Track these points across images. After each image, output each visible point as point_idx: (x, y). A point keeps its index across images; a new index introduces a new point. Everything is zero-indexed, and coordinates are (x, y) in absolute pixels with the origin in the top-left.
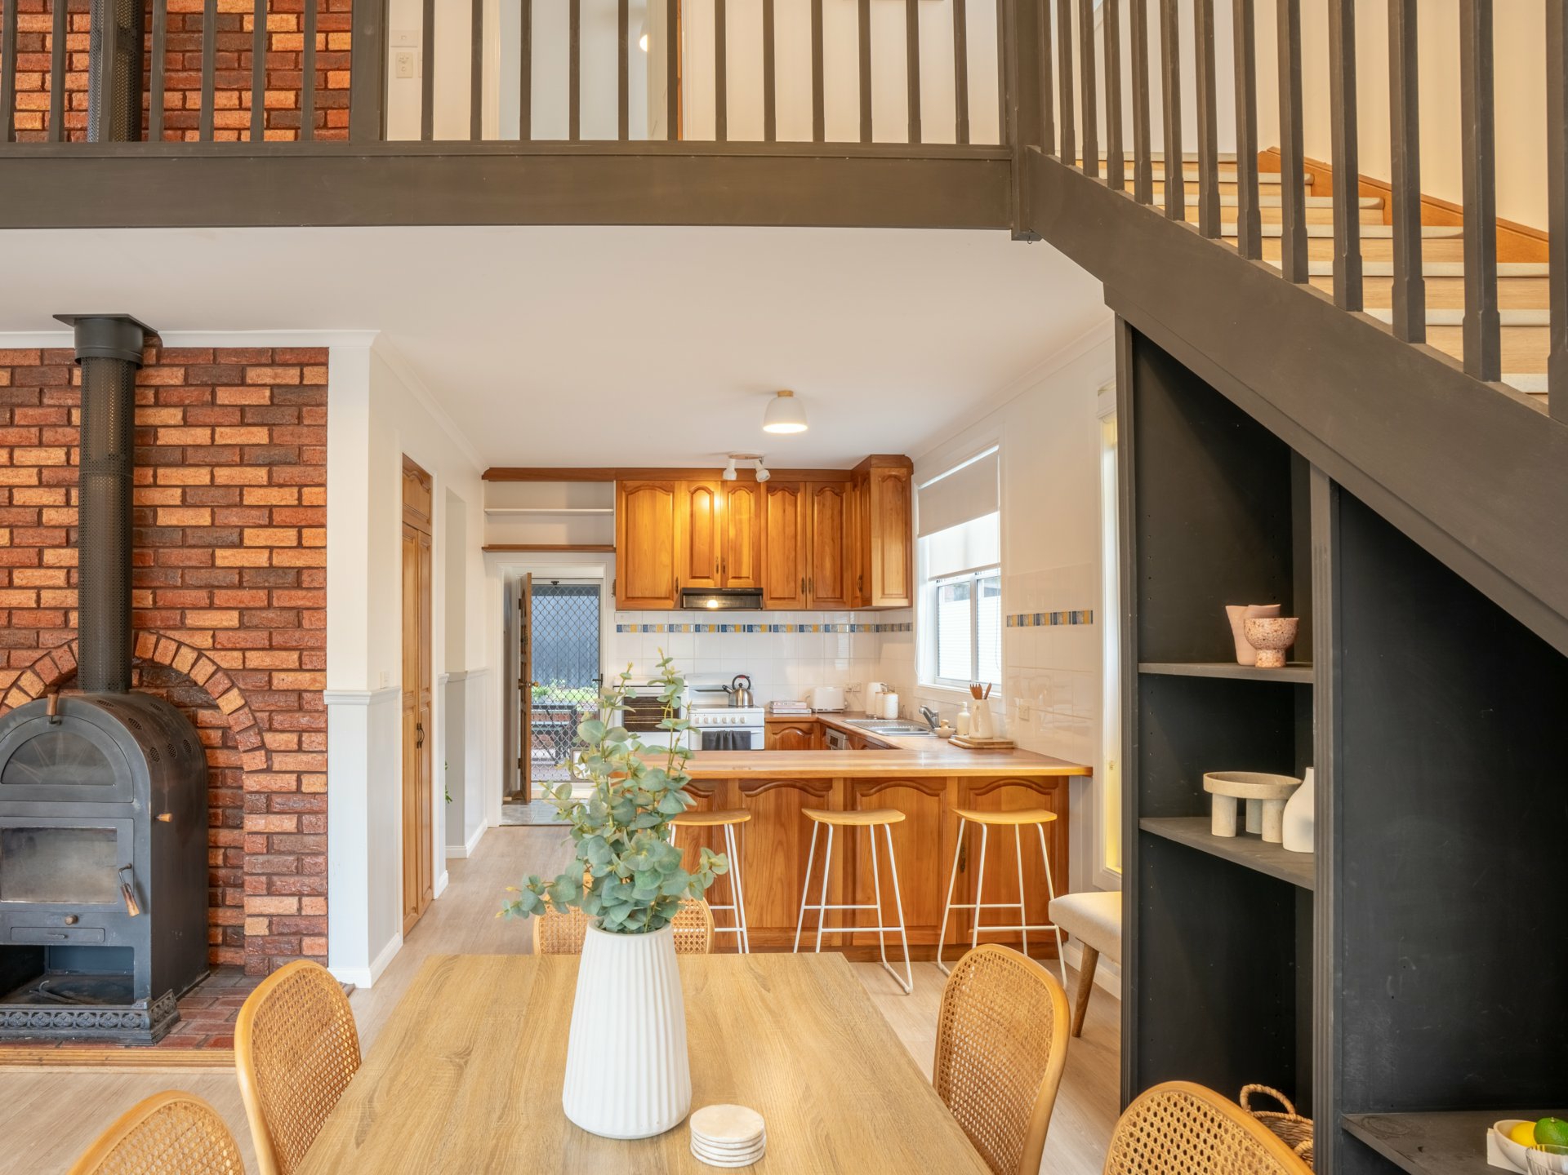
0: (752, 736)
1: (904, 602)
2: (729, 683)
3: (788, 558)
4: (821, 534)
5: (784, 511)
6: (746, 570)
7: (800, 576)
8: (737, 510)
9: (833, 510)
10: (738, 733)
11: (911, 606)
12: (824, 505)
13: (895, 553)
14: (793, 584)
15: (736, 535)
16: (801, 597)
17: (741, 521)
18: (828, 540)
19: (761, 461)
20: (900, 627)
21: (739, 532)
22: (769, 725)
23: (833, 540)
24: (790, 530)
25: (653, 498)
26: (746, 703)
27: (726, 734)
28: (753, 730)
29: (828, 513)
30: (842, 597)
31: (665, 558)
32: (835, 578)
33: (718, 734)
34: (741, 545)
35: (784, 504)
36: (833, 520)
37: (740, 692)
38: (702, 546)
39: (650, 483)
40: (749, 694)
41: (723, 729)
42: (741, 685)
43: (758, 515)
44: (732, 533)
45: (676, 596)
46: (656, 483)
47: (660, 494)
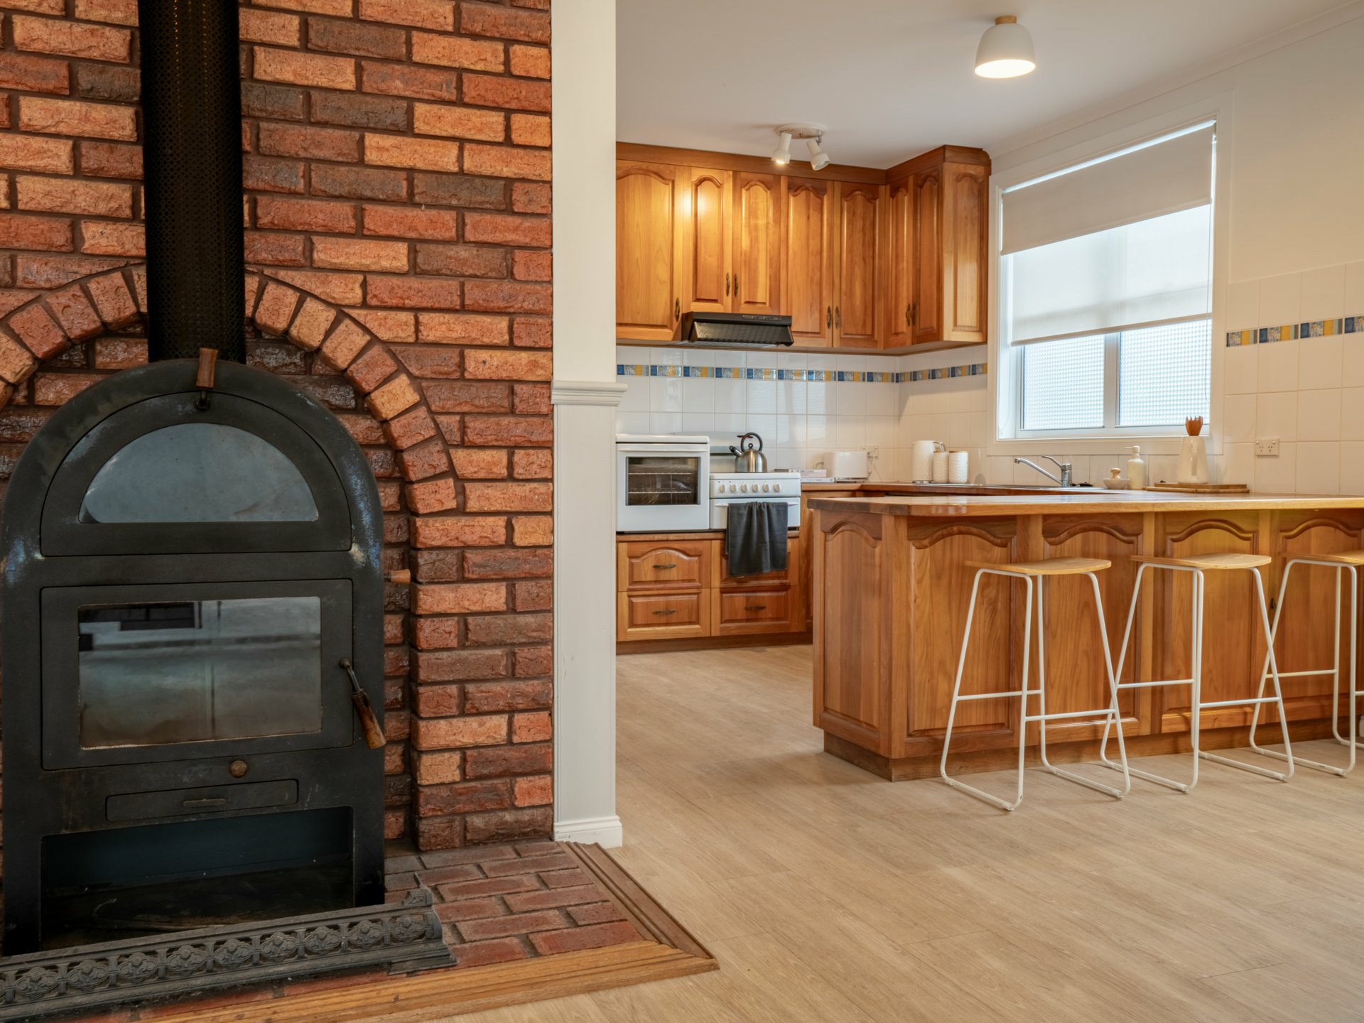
0: (789, 508)
1: (974, 337)
2: (736, 443)
3: (812, 280)
4: (850, 251)
5: (808, 218)
6: (762, 295)
7: (826, 305)
8: (752, 213)
9: (864, 220)
10: (773, 504)
11: (985, 342)
12: (854, 214)
13: (969, 272)
14: (817, 315)
15: (751, 246)
16: (828, 332)
17: (756, 226)
18: (858, 260)
19: (818, 142)
20: (973, 370)
21: (754, 241)
22: (804, 494)
23: (864, 260)
24: (814, 244)
25: (648, 187)
26: (760, 469)
27: (760, 506)
28: (789, 501)
29: (859, 224)
30: (873, 335)
31: (663, 273)
32: (866, 308)
33: (750, 507)
34: (756, 260)
35: (808, 209)
36: (864, 234)
37: (752, 454)
38: (709, 258)
39: (644, 165)
40: (763, 457)
41: (754, 500)
42: (751, 446)
43: (777, 221)
44: (745, 243)
45: (676, 324)
46: (653, 167)
47: (656, 183)
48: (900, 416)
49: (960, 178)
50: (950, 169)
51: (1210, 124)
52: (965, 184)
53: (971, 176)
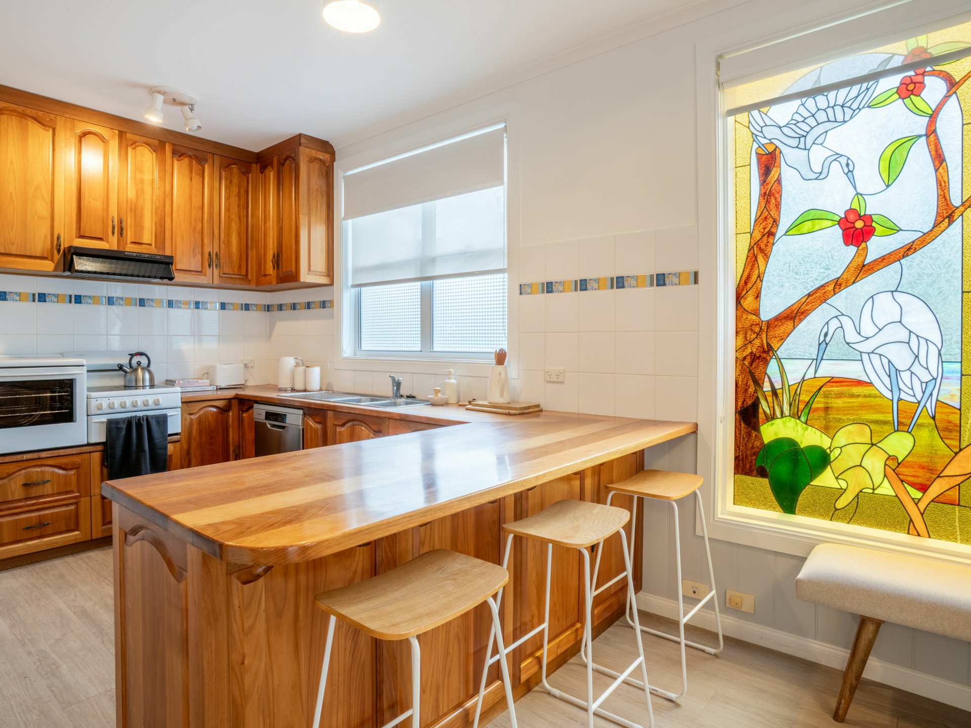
0: (169, 419)
1: (324, 280)
2: (125, 361)
3: (195, 229)
4: (228, 209)
5: (191, 180)
6: (148, 236)
7: (207, 249)
8: (138, 169)
9: (239, 187)
10: (152, 417)
11: (332, 284)
12: (231, 182)
13: (319, 232)
14: (199, 257)
15: (137, 196)
16: (209, 271)
17: (142, 181)
18: (234, 217)
19: (192, 110)
20: (324, 304)
21: (140, 192)
22: (185, 405)
23: (239, 218)
24: (196, 201)
25: (24, 132)
26: (147, 383)
27: (139, 420)
28: (169, 413)
29: (235, 190)
30: (247, 275)
31: (44, 210)
32: (241, 255)
33: (129, 421)
34: (142, 208)
35: (191, 172)
36: (239, 198)
37: (140, 371)
38: (93, 202)
39: (20, 109)
40: (150, 372)
41: (133, 414)
42: (139, 363)
43: (162, 178)
44: (131, 194)
45: (57, 257)
46: (29, 111)
47: (33, 126)
48: (270, 336)
49: (312, 160)
50: (304, 153)
51: (502, 126)
52: (316, 166)
53: (321, 160)
